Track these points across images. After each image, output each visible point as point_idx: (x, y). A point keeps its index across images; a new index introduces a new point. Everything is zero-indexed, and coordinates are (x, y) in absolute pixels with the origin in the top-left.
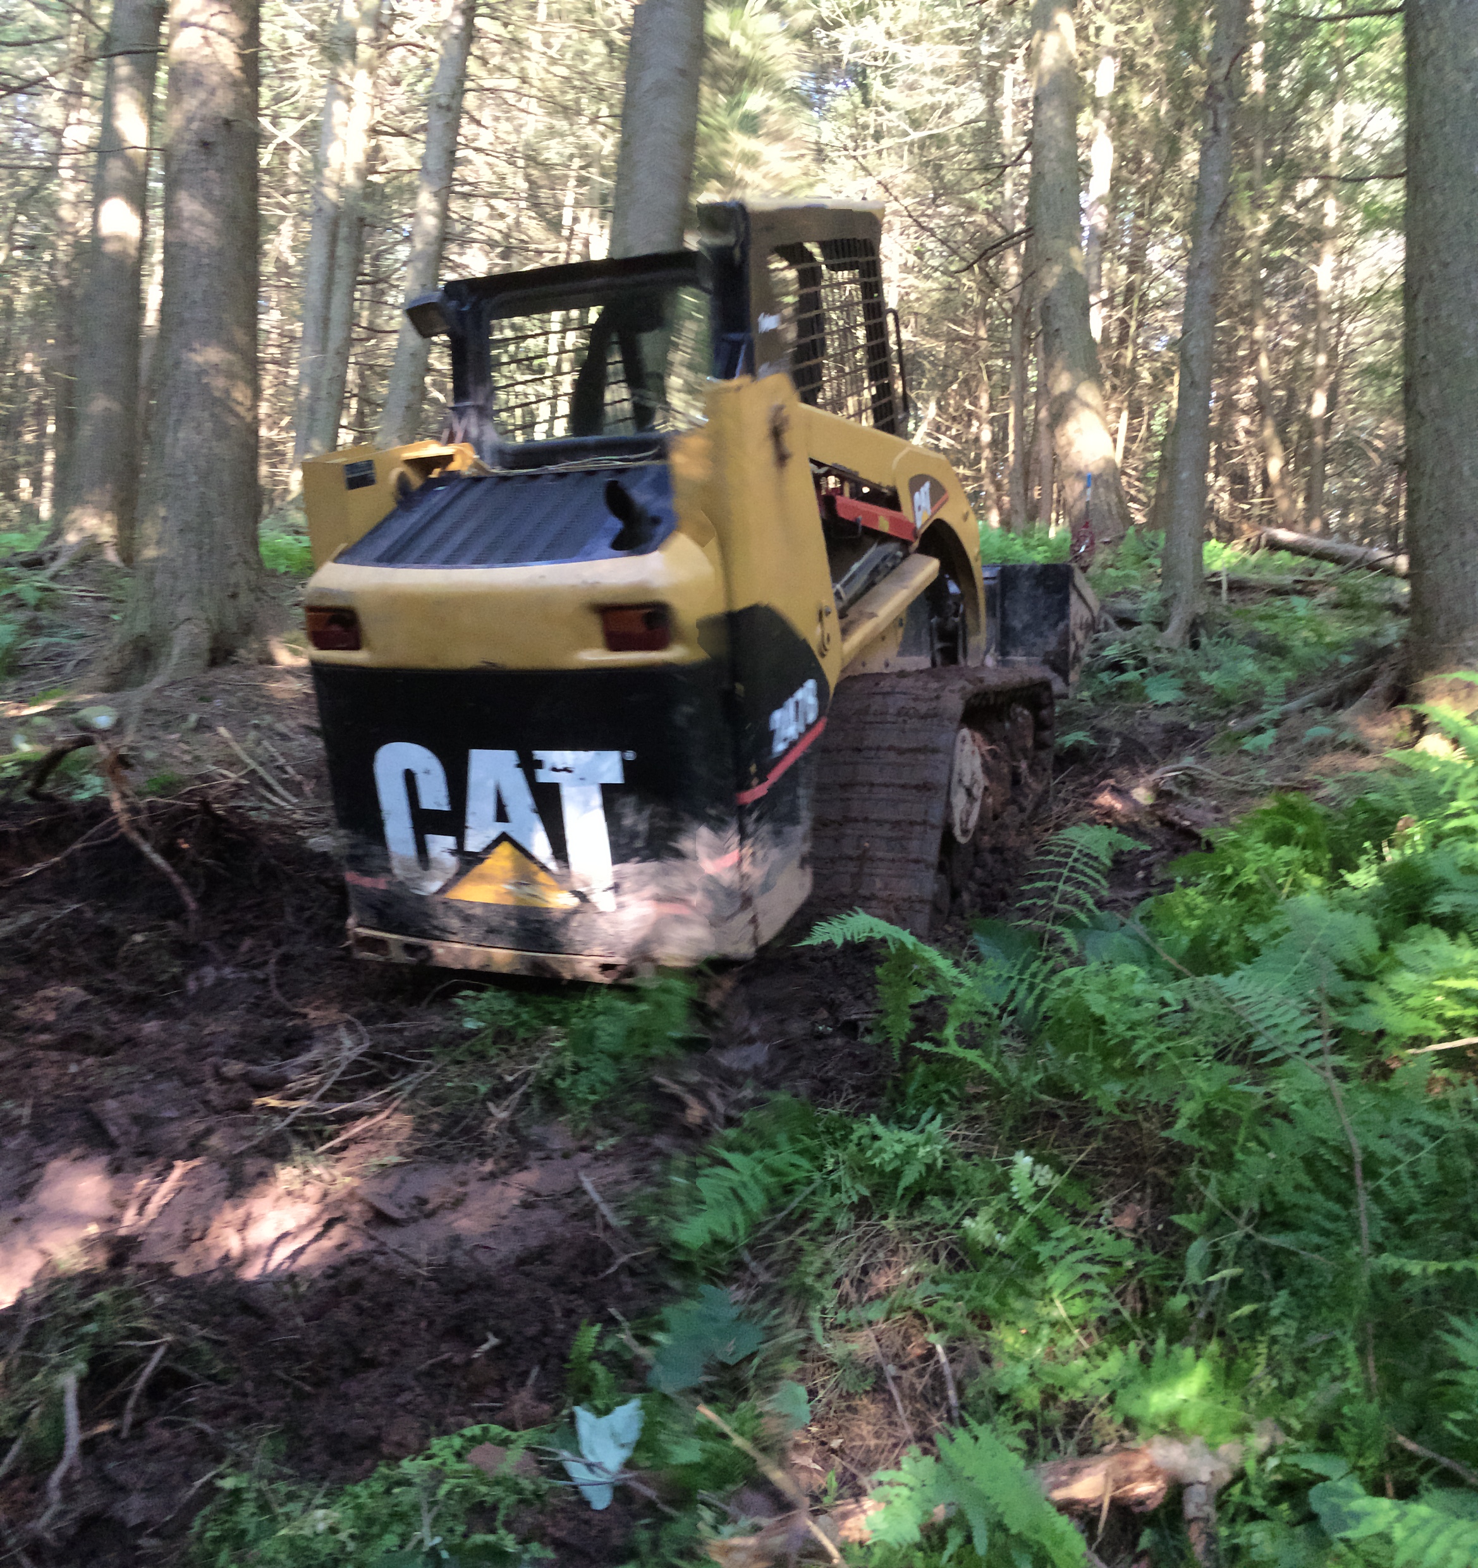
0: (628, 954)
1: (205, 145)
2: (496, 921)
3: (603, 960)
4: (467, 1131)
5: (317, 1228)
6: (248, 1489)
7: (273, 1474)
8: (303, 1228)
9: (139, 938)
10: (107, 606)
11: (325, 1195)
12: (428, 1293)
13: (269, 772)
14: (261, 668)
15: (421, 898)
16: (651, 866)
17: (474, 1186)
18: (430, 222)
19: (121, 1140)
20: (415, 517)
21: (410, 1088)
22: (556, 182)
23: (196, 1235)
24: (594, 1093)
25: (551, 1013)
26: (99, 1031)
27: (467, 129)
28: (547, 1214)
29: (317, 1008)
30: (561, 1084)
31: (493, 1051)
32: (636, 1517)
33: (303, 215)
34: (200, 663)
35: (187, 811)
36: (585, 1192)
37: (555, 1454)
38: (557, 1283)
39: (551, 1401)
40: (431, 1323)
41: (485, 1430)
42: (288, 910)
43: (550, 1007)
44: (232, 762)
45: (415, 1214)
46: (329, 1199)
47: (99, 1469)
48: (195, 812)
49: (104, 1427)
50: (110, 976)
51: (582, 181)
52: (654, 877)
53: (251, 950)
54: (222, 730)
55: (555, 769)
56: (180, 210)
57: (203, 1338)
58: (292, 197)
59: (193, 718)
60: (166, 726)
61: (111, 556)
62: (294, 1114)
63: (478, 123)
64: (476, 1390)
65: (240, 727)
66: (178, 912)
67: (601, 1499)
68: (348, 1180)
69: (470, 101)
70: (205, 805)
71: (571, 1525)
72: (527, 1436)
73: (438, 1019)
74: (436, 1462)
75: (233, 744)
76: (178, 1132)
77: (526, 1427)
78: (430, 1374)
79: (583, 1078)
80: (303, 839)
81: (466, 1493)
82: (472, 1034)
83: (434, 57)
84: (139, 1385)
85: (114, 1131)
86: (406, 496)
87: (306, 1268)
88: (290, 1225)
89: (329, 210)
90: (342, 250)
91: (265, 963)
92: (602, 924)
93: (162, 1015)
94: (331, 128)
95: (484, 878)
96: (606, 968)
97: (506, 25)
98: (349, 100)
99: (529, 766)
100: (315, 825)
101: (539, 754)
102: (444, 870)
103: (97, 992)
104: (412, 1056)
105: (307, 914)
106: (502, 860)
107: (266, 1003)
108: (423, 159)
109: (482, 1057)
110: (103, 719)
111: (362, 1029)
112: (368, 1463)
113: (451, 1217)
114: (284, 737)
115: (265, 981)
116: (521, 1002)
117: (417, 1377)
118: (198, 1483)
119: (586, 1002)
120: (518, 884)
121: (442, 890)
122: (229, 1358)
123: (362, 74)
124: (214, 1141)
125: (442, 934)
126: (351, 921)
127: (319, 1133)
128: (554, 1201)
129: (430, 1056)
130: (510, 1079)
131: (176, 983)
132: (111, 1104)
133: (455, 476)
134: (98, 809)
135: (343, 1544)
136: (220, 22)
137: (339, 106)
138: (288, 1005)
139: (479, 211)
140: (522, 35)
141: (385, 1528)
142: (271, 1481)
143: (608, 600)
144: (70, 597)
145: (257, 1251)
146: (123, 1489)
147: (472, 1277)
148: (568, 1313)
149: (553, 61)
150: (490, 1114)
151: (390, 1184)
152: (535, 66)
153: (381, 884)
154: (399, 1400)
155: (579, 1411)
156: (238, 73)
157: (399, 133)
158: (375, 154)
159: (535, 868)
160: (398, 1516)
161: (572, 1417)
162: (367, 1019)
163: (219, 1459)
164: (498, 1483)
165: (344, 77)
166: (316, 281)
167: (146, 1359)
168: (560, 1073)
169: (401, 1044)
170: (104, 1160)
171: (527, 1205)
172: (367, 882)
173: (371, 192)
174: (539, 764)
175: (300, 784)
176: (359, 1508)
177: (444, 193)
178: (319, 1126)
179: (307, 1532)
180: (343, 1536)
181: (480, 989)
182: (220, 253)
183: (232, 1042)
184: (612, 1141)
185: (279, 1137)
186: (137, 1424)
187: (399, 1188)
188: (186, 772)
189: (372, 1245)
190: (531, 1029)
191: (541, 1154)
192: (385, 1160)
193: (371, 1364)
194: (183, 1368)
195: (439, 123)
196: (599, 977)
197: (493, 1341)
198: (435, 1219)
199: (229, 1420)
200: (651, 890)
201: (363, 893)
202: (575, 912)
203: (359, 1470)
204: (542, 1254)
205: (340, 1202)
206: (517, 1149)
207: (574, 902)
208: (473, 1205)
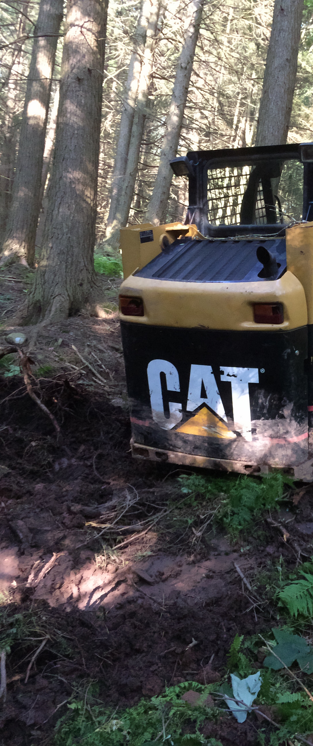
0: (257, 461)
1: (79, 80)
2: (198, 443)
3: (246, 463)
4: (182, 541)
5: (113, 585)
6: (82, 709)
7: (93, 702)
8: (105, 585)
9: (33, 444)
10: (22, 285)
11: (117, 570)
12: (166, 619)
13: (93, 366)
14: (91, 319)
15: (166, 431)
16: (269, 422)
17: (185, 567)
18: (175, 119)
19: (23, 540)
20: (170, 257)
21: (156, 520)
22: (232, 104)
23: (58, 586)
24: (240, 525)
25: (222, 487)
26: (15, 487)
27: (193, 78)
28: (217, 581)
29: (114, 480)
30: (226, 521)
31: (195, 504)
32: (258, 727)
33: (118, 112)
34: (64, 315)
35: (57, 384)
36: (236, 572)
37: (222, 697)
38: (224, 615)
39: (219, 671)
40: (167, 633)
41: (190, 685)
42: (102, 433)
43: (222, 484)
44: (77, 362)
45: (158, 580)
46: (118, 571)
47: (14, 697)
48: (62, 385)
49: (17, 678)
50: (20, 461)
51: (242, 105)
52: (270, 427)
53: (84, 451)
54: (73, 347)
55: (228, 375)
56: (66, 108)
57: (63, 637)
58: (113, 103)
59: (60, 341)
60: (48, 344)
61: (24, 262)
62: (103, 531)
63: (198, 76)
64: (186, 665)
65: (82, 346)
66: (51, 431)
67: (242, 718)
68: (127, 562)
69: (195, 66)
70: (67, 383)
71: (229, 730)
72: (209, 688)
73: (170, 488)
74: (168, 699)
75: (78, 353)
76: (50, 537)
77: (208, 683)
78: (165, 657)
79: (235, 517)
80: (109, 400)
81: (182, 714)
82: (186, 495)
83: (180, 45)
84: (34, 658)
85: (21, 535)
86: (166, 247)
87: (107, 604)
88: (100, 583)
89: (130, 110)
90: (135, 128)
91: (90, 457)
92: (247, 446)
93: (43, 481)
94: (133, 74)
95: (194, 424)
96: (247, 467)
97: (212, 33)
98: (141, 62)
99: (217, 373)
100: (114, 394)
101: (222, 368)
102: (176, 419)
103: (13, 468)
104: (158, 505)
105: (111, 435)
106: (202, 416)
107: (90, 477)
108: (173, 90)
109: (190, 506)
110: (19, 339)
111: (136, 491)
112: (136, 698)
113: (174, 581)
114: (101, 351)
115: (91, 466)
116: (208, 481)
117: (160, 658)
118: (59, 706)
119: (237, 482)
120: (209, 427)
121: (175, 428)
122: (75, 647)
123: (148, 51)
124: (67, 542)
125: (174, 448)
126: (132, 440)
127: (115, 540)
128: (221, 576)
129: (167, 505)
130: (202, 517)
131: (50, 465)
132: (20, 523)
133: (189, 239)
134: (17, 382)
135: (125, 737)
136: (88, 25)
137: (137, 64)
138: (101, 478)
139: (197, 115)
140: (219, 38)
141: (145, 730)
142: (92, 706)
143: (257, 300)
144: (5, 280)
145: (85, 595)
146: (25, 708)
147: (186, 612)
148: (229, 630)
149: (232, 50)
150: (193, 533)
151: (147, 564)
152: (224, 51)
153: (147, 423)
154: (151, 669)
155: (232, 675)
156: (95, 48)
157: (163, 78)
158: (152, 87)
159: (217, 419)
160: (151, 724)
161: (230, 678)
162: (138, 486)
163: (69, 694)
164: (196, 709)
165: (140, 52)
166: (122, 142)
167: (37, 647)
168: (225, 515)
169: (153, 499)
170: (16, 549)
171: (208, 577)
172: (140, 423)
173: (149, 103)
174: (222, 373)
175: (108, 373)
176: (132, 720)
177: (182, 107)
178: (115, 536)
179: (108, 730)
180: (125, 733)
181: (190, 474)
182: (83, 128)
183: (76, 495)
184: (248, 548)
185: (97, 541)
186: (32, 677)
187: (151, 567)
188: (56, 365)
189: (137, 594)
190: (212, 494)
191: (216, 553)
192: (144, 554)
193: (138, 651)
194: (54, 652)
195: (181, 74)
196: (243, 471)
197: (194, 642)
198: (166, 582)
199: (74, 676)
200: (270, 432)
201: (138, 427)
202: (235, 440)
203: (132, 702)
204: (216, 602)
205: (124, 573)
206: (205, 550)
207: (234, 436)
208: (184, 576)
